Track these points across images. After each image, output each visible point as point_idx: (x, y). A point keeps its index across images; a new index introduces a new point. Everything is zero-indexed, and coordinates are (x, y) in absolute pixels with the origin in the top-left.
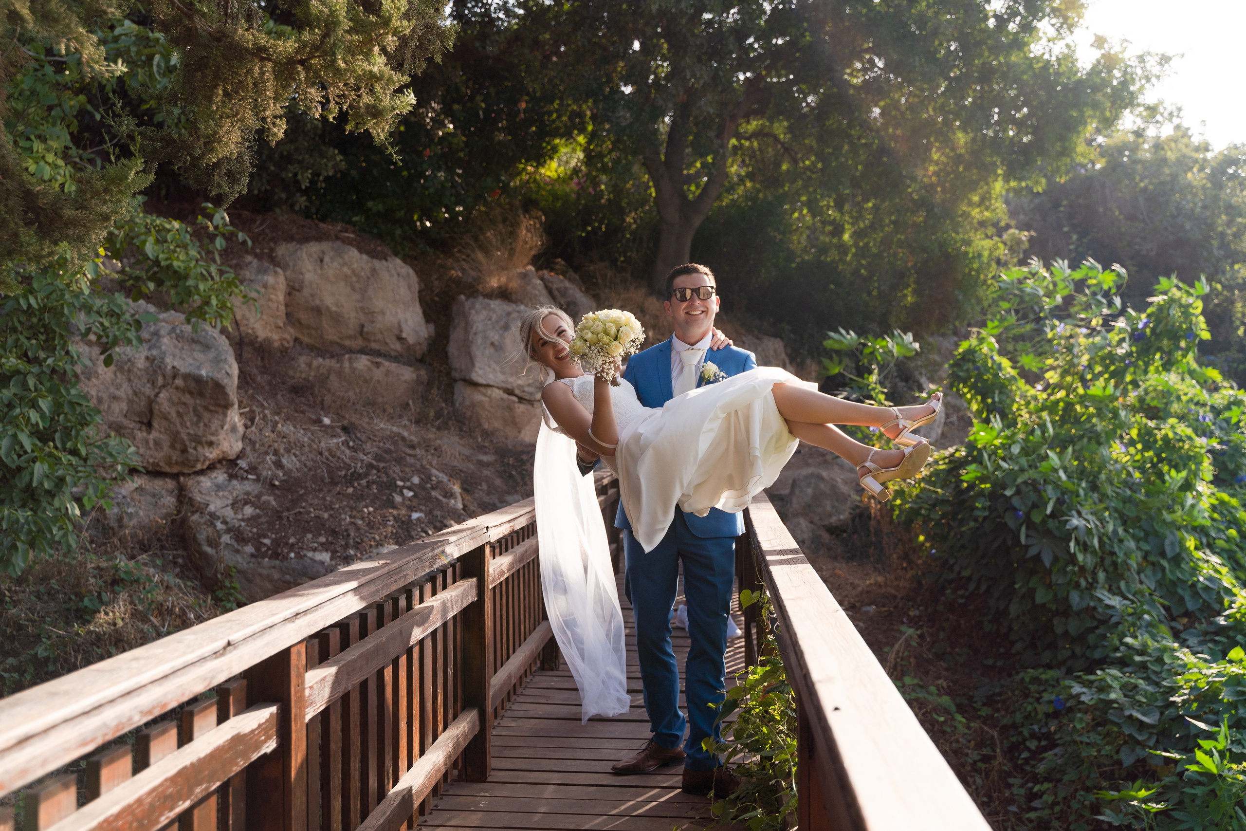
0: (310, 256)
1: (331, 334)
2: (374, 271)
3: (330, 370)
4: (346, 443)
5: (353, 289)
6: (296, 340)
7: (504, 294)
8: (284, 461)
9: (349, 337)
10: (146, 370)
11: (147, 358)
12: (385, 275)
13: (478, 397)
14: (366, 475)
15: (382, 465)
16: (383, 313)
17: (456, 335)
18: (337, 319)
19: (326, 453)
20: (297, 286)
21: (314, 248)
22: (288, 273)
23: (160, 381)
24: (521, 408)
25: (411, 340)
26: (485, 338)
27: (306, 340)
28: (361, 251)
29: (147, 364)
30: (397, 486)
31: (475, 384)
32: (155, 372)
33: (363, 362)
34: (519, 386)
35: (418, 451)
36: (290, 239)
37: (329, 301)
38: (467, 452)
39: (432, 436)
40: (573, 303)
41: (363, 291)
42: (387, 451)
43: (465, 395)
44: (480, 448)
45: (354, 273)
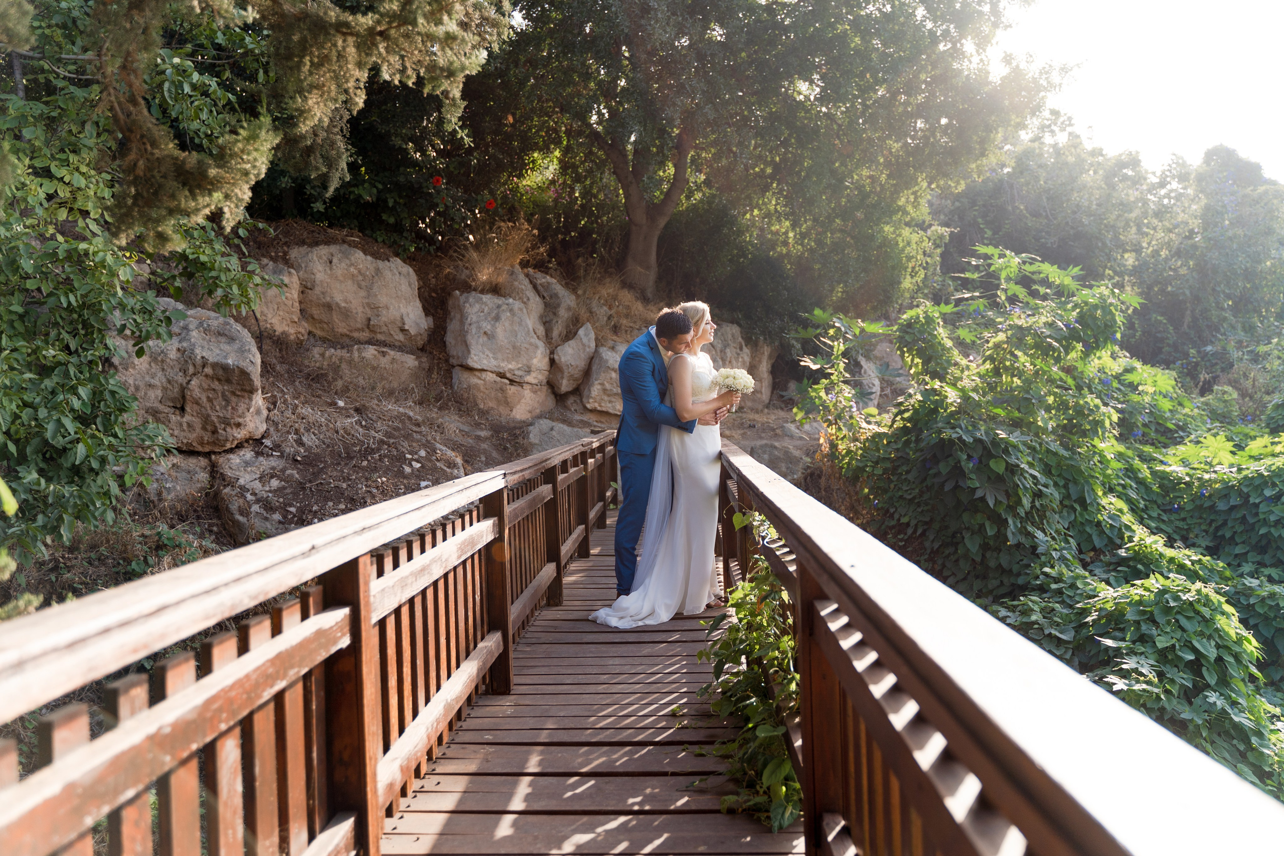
0: (320, 258)
1: (341, 327)
2: (378, 270)
3: (341, 359)
4: (359, 423)
5: (360, 287)
6: (310, 333)
7: (495, 290)
8: (304, 439)
9: (358, 330)
10: (178, 360)
11: (179, 350)
12: (388, 274)
13: (474, 380)
14: (379, 449)
15: (392, 441)
16: (387, 308)
17: (452, 326)
18: (346, 314)
19: (342, 432)
20: (309, 285)
21: (323, 251)
22: (301, 273)
23: (191, 370)
24: (512, 390)
25: (413, 332)
26: (479, 328)
27: (319, 333)
28: (365, 253)
29: (179, 355)
30: (406, 459)
31: (471, 369)
32: (186, 361)
33: (370, 352)
34: (510, 370)
35: (423, 428)
36: (302, 243)
37: (338, 298)
38: (466, 428)
39: (434, 415)
40: (555, 296)
41: (369, 289)
42: (397, 429)
43: (462, 379)
44: (478, 425)
45: (360, 272)
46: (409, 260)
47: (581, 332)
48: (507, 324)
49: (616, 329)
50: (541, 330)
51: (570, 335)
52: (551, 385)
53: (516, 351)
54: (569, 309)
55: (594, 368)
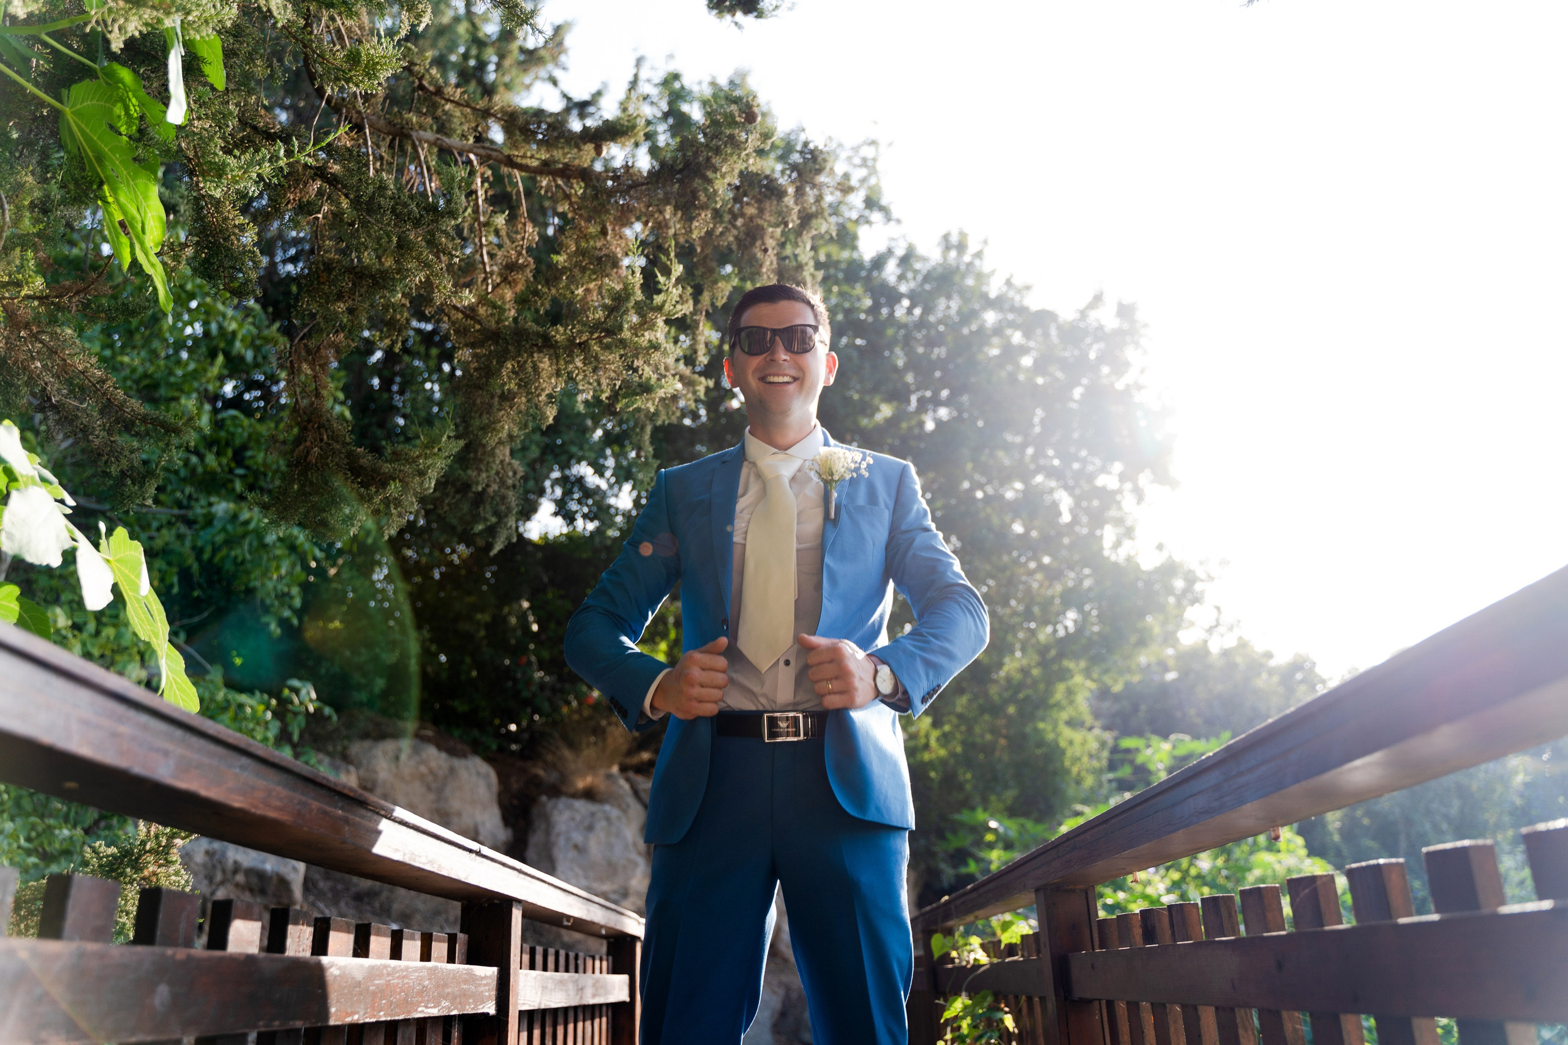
0: (385, 753)
2: (452, 771)
5: (429, 789)
7: (589, 795)
10: (205, 865)
11: (207, 852)
12: (464, 774)
16: (459, 814)
17: (536, 838)
20: (369, 785)
21: (389, 746)
22: (362, 772)
23: (219, 877)
26: (568, 839)
28: (440, 747)
29: (207, 859)
32: (214, 867)
36: (366, 736)
41: (440, 791)
45: (431, 772)
46: (489, 759)
48: (602, 835)
53: (610, 869)
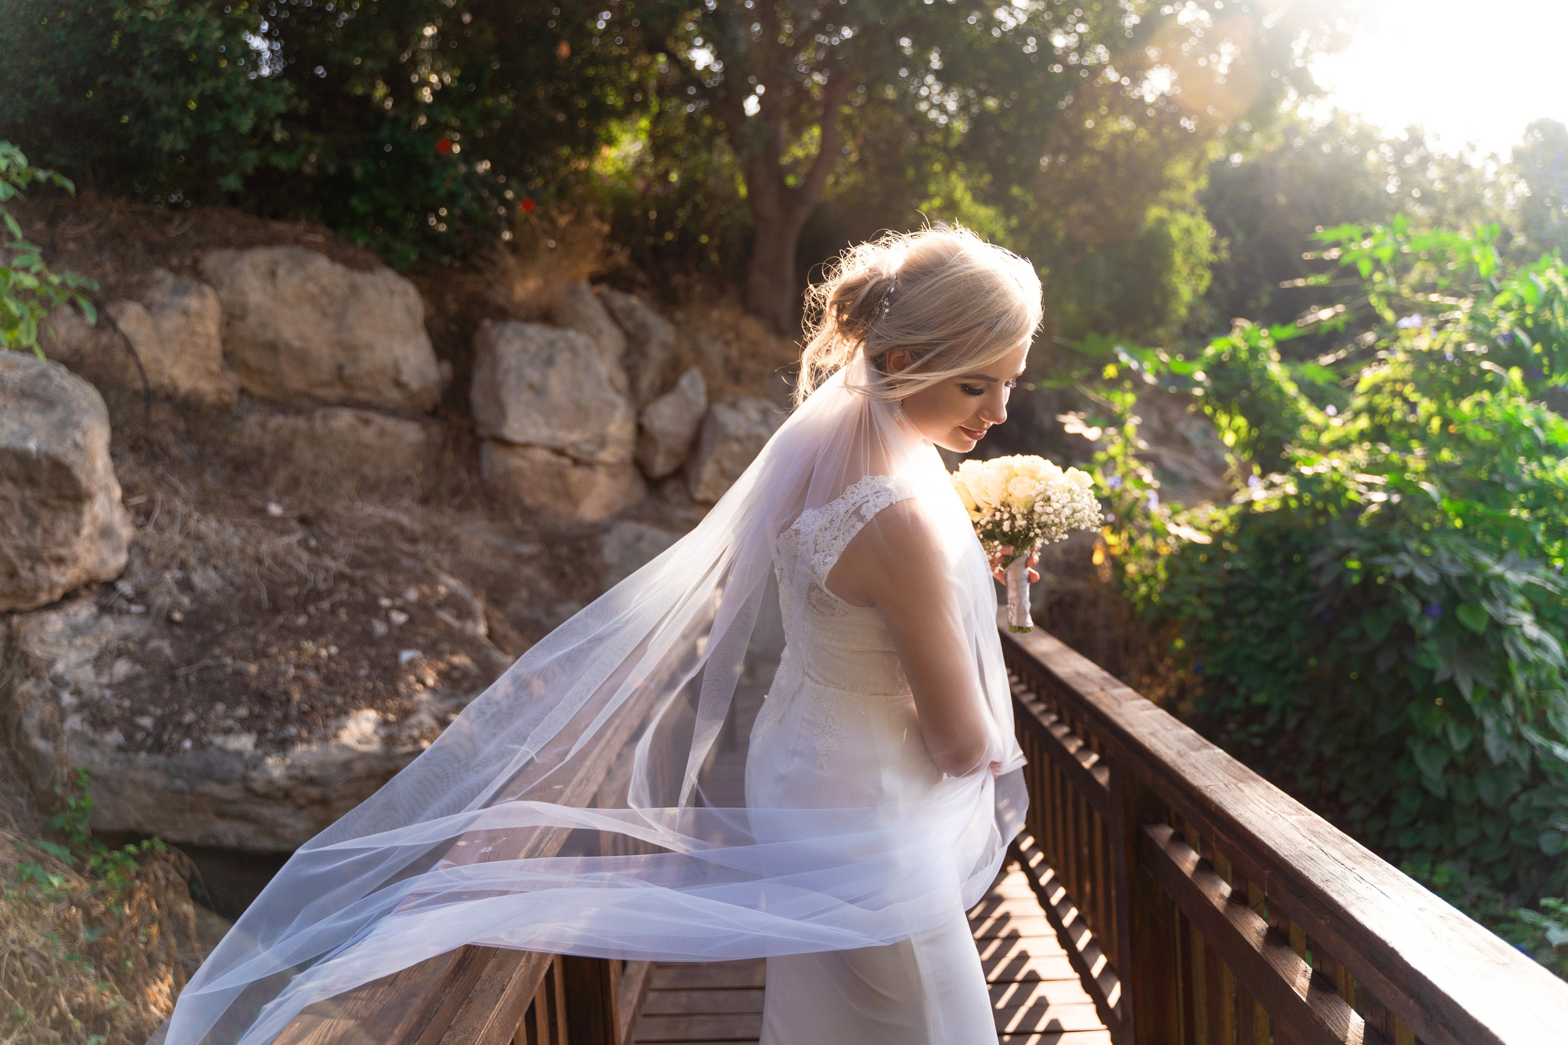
0: (255, 267)
1: (296, 381)
2: (354, 289)
3: (294, 432)
4: (303, 543)
5: (324, 314)
6: (243, 391)
7: (548, 316)
8: (197, 579)
9: (323, 384)
12: (371, 294)
13: (515, 461)
14: (330, 592)
15: (359, 573)
16: (370, 347)
17: (480, 376)
18: (302, 359)
19: (268, 562)
20: (238, 312)
21: (261, 256)
22: (224, 294)
24: (576, 475)
25: (415, 385)
26: (520, 376)
27: (258, 389)
28: (333, 258)
30: (379, 608)
31: (507, 444)
33: (344, 419)
34: (574, 445)
35: (422, 548)
36: (225, 243)
37: (288, 333)
38: (498, 541)
39: (446, 521)
40: (643, 326)
41: (340, 317)
42: (371, 551)
43: (495, 459)
44: (519, 535)
45: (324, 290)
46: (408, 272)
47: (684, 382)
48: (566, 370)
49: (736, 375)
50: (621, 379)
51: (667, 386)
52: (640, 465)
53: (581, 414)
54: (664, 346)
55: (706, 436)
